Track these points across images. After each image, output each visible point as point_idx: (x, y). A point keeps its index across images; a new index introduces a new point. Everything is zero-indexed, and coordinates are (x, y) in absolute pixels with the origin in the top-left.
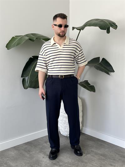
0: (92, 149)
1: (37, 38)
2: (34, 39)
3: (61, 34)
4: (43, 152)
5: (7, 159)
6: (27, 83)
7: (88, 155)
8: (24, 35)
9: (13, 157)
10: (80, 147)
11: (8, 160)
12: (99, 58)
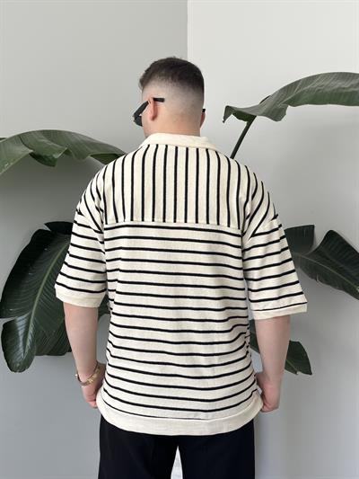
1: (67, 152)
8: (11, 138)
12: (313, 226)
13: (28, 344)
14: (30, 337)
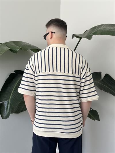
1: (21, 49)
2: (17, 50)
6: (6, 110)
13: (8, 110)
14: (9, 108)
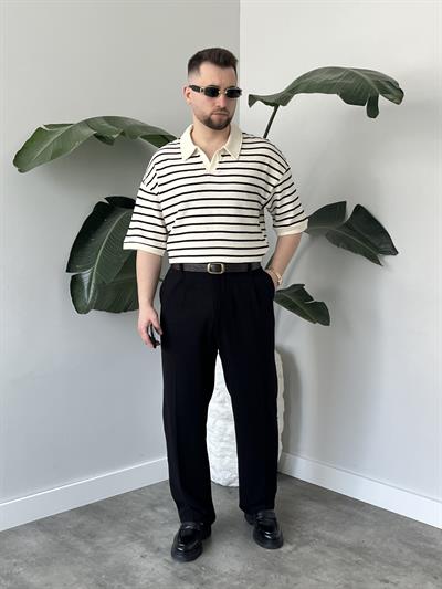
0: (320, 530)
1: (123, 133)
2: (115, 136)
3: (214, 117)
4: (141, 538)
5: (15, 561)
6: (86, 292)
7: (301, 550)
8: (79, 124)
9: (34, 555)
10: (275, 519)
11: (15, 564)
12: (345, 203)
13: (91, 291)
14: (92, 286)
